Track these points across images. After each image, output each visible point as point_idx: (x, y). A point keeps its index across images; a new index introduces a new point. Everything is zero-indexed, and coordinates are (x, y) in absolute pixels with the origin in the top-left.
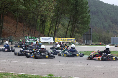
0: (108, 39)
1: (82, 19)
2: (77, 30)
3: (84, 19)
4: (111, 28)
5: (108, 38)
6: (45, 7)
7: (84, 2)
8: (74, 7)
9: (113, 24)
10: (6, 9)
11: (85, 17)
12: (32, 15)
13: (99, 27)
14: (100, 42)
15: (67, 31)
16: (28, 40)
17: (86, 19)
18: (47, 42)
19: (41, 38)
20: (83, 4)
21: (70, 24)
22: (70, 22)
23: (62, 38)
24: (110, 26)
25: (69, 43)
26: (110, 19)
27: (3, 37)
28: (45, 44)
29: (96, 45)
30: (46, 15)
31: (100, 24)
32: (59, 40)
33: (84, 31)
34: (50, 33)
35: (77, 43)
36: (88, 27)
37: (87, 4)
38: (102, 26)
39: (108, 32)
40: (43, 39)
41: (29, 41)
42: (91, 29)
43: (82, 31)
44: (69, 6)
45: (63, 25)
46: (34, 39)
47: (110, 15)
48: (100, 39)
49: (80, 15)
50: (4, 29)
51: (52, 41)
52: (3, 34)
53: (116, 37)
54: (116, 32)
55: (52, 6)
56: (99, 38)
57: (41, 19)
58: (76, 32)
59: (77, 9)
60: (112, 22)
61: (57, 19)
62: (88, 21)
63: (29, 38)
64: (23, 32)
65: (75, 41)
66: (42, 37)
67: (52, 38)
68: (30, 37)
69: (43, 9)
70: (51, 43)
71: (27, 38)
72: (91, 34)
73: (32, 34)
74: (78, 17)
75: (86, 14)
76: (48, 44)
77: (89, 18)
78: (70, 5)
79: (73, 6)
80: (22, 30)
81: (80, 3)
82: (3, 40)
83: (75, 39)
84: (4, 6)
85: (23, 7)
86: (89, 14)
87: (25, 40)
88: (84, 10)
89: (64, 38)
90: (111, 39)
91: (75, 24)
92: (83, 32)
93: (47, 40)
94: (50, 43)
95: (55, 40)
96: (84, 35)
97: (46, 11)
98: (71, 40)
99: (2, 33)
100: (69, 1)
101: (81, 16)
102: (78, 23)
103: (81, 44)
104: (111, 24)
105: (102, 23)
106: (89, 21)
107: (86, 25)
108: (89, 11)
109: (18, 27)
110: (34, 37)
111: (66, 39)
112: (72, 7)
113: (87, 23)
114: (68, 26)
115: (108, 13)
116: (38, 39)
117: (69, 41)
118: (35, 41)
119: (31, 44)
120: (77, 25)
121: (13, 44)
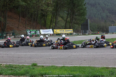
1: (79, 12)
2: (75, 21)
3: (81, 11)
4: (109, 18)
5: (106, 27)
6: (44, 2)
9: (111, 15)
10: (9, 6)
11: (82, 9)
12: (33, 10)
13: (97, 18)
15: (66, 23)
16: (30, 33)
17: (82, 11)
18: (47, 34)
21: (69, 16)
22: (68, 14)
23: (61, 30)
24: (107, 16)
25: (67, 33)
26: (107, 10)
27: (7, 31)
29: (92, 34)
30: (45, 10)
31: (99, 15)
32: (58, 31)
33: (81, 22)
35: (75, 33)
36: (85, 18)
38: (100, 17)
39: (105, 22)
40: (43, 31)
43: (80, 22)
45: (62, 18)
47: (107, 6)
48: (99, 29)
49: (76, 8)
50: (8, 24)
51: (52, 33)
52: (8, 29)
53: (113, 26)
54: (113, 21)
55: (50, 1)
56: (97, 27)
57: (41, 13)
58: (74, 23)
59: (74, 2)
60: (109, 12)
63: (31, 31)
65: (72, 32)
66: (42, 30)
67: (51, 30)
69: (42, 4)
70: (50, 34)
72: (88, 25)
74: (75, 10)
75: (82, 6)
77: (85, 10)
80: (25, 24)
82: (6, 34)
83: (72, 30)
84: (6, 4)
85: (24, 3)
88: (80, 3)
93: (47, 32)
95: (54, 32)
97: (45, 6)
99: (6, 28)
103: (78, 34)
104: (109, 14)
105: (101, 14)
106: (85, 12)
107: (83, 17)
108: (85, 3)
110: (35, 30)
111: (65, 30)
113: (83, 14)
115: (105, 5)
116: (38, 32)
117: (67, 32)
118: (36, 33)
119: (32, 36)
120: (74, 17)
121: (16, 37)
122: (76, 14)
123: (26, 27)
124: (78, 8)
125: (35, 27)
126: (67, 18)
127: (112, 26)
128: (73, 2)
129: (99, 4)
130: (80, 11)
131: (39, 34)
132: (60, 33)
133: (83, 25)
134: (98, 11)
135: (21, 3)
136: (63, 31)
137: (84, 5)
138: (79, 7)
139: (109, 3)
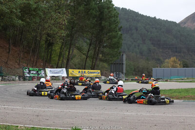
0: (147, 71)
1: (110, 41)
2: (102, 56)
4: (153, 54)
5: (148, 69)
6: (53, 22)
7: (113, 13)
8: (96, 21)
9: (155, 48)
11: (115, 37)
12: (34, 34)
13: (133, 53)
14: (136, 75)
15: (87, 58)
17: (115, 40)
18: (58, 77)
19: (48, 70)
20: (111, 17)
21: (91, 47)
22: (90, 45)
23: (80, 70)
24: (149, 50)
25: (91, 77)
26: (150, 40)
28: (55, 79)
29: (132, 80)
30: (54, 34)
31: (135, 47)
32: (76, 73)
34: (60, 62)
35: (103, 78)
36: (120, 53)
37: (117, 17)
38: (138, 50)
39: (147, 60)
40: (50, 71)
41: (29, 74)
42: (123, 55)
43: (111, 59)
44: (89, 20)
45: (79, 49)
46: (38, 72)
47: (149, 33)
51: (65, 75)
53: (160, 67)
54: (159, 60)
55: (64, 21)
56: (133, 69)
57: (47, 41)
58: (101, 60)
59: (102, 25)
60: (153, 44)
61: (71, 40)
62: (119, 43)
63: (30, 71)
64: (18, 61)
65: (100, 74)
66: (50, 69)
67: (64, 69)
68: (31, 69)
69: (50, 24)
70: (63, 77)
71: (26, 70)
72: (123, 64)
73: (32, 64)
74: (104, 37)
75: (116, 32)
76: (59, 79)
77: (120, 38)
78: (91, 19)
79: (96, 19)
80: (17, 57)
81: (106, 15)
83: (99, 71)
85: (20, 22)
86: (120, 33)
87: (23, 72)
88: (113, 26)
89: (83, 70)
90: (152, 70)
91: (99, 48)
92: (111, 61)
93: (57, 73)
94: (61, 78)
95: (69, 73)
96: (112, 65)
97: (54, 28)
98: (93, 73)
100: (89, 12)
101: (109, 36)
102: (104, 47)
104: (152, 47)
105: (139, 46)
106: (121, 42)
108: (121, 27)
109: (10, 52)
110: (38, 69)
111: (87, 71)
112: (94, 21)
113: (117, 46)
114: (88, 52)
115: (147, 30)
116: (43, 72)
117: (91, 74)
118: (39, 74)
119: (32, 80)
120: (102, 49)
121: (4, 79)
122: (105, 45)
123: (21, 63)
124: (108, 34)
125: (34, 64)
126: (89, 51)
127: (157, 67)
128: (101, 23)
129: (137, 29)
130: (112, 40)
131: (44, 75)
132: (78, 76)
133: (115, 64)
134: (134, 41)
135: (16, 22)
136: (85, 72)
137: (120, 30)
138: (111, 34)
139: (153, 28)
